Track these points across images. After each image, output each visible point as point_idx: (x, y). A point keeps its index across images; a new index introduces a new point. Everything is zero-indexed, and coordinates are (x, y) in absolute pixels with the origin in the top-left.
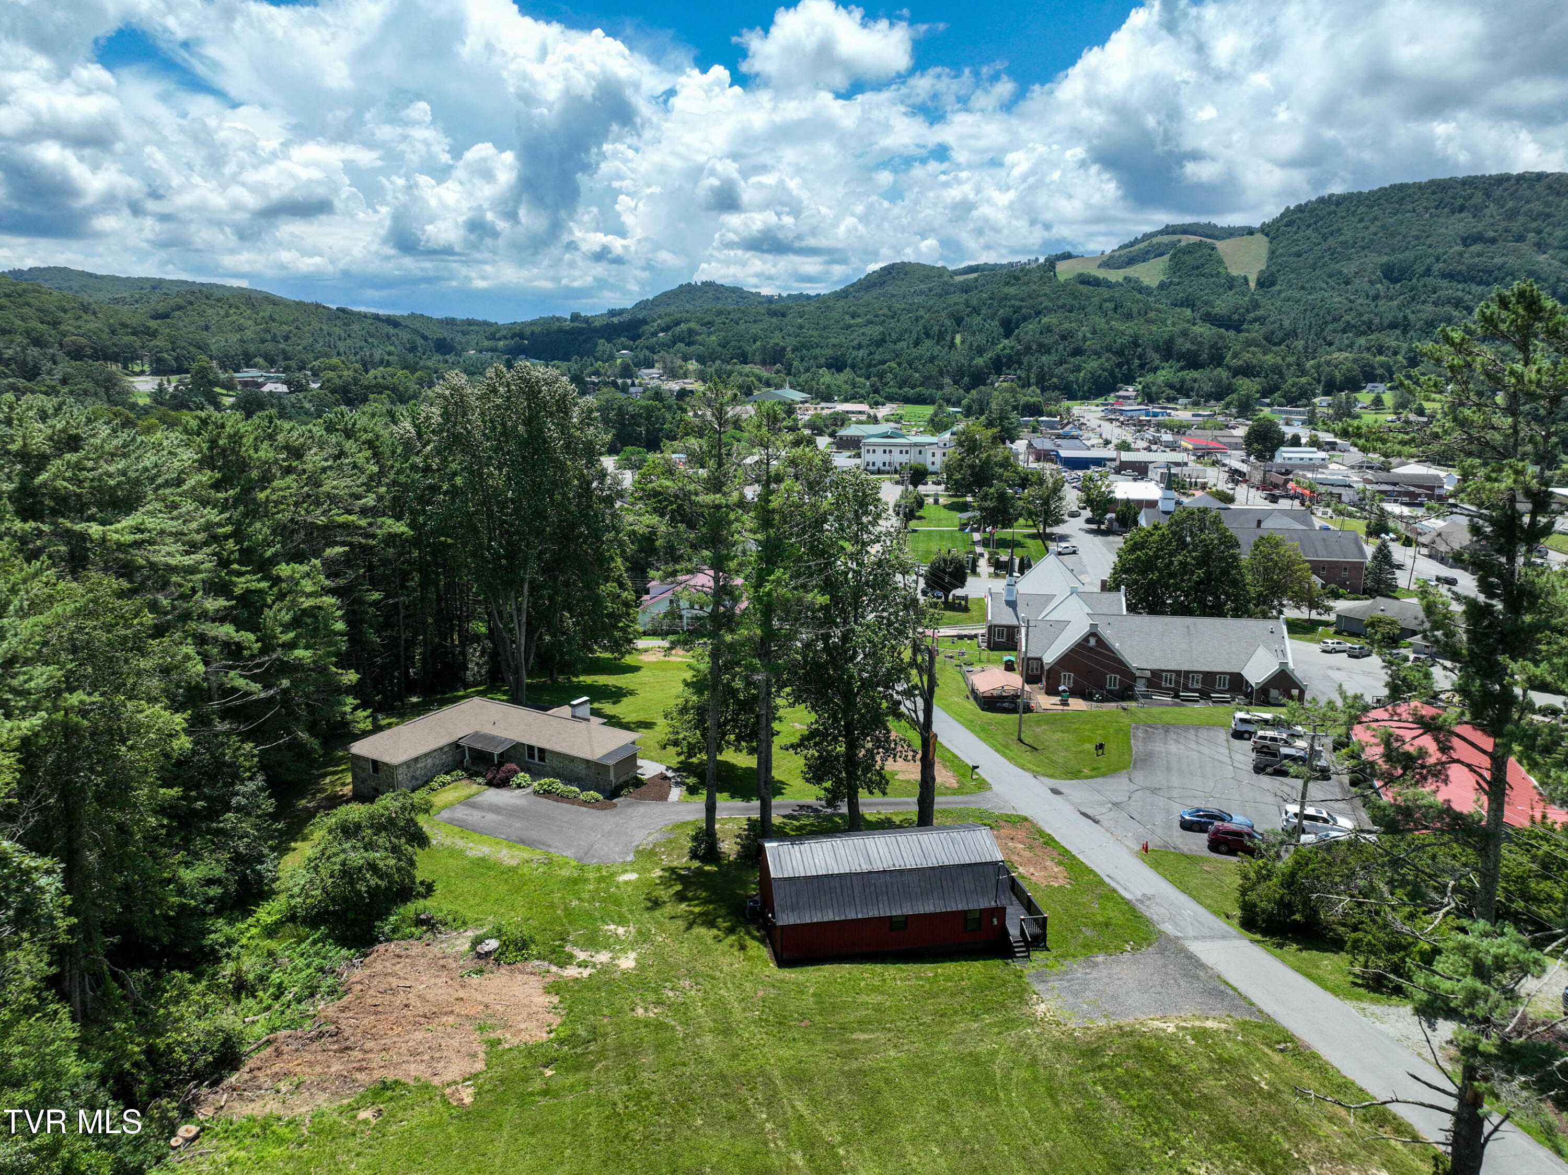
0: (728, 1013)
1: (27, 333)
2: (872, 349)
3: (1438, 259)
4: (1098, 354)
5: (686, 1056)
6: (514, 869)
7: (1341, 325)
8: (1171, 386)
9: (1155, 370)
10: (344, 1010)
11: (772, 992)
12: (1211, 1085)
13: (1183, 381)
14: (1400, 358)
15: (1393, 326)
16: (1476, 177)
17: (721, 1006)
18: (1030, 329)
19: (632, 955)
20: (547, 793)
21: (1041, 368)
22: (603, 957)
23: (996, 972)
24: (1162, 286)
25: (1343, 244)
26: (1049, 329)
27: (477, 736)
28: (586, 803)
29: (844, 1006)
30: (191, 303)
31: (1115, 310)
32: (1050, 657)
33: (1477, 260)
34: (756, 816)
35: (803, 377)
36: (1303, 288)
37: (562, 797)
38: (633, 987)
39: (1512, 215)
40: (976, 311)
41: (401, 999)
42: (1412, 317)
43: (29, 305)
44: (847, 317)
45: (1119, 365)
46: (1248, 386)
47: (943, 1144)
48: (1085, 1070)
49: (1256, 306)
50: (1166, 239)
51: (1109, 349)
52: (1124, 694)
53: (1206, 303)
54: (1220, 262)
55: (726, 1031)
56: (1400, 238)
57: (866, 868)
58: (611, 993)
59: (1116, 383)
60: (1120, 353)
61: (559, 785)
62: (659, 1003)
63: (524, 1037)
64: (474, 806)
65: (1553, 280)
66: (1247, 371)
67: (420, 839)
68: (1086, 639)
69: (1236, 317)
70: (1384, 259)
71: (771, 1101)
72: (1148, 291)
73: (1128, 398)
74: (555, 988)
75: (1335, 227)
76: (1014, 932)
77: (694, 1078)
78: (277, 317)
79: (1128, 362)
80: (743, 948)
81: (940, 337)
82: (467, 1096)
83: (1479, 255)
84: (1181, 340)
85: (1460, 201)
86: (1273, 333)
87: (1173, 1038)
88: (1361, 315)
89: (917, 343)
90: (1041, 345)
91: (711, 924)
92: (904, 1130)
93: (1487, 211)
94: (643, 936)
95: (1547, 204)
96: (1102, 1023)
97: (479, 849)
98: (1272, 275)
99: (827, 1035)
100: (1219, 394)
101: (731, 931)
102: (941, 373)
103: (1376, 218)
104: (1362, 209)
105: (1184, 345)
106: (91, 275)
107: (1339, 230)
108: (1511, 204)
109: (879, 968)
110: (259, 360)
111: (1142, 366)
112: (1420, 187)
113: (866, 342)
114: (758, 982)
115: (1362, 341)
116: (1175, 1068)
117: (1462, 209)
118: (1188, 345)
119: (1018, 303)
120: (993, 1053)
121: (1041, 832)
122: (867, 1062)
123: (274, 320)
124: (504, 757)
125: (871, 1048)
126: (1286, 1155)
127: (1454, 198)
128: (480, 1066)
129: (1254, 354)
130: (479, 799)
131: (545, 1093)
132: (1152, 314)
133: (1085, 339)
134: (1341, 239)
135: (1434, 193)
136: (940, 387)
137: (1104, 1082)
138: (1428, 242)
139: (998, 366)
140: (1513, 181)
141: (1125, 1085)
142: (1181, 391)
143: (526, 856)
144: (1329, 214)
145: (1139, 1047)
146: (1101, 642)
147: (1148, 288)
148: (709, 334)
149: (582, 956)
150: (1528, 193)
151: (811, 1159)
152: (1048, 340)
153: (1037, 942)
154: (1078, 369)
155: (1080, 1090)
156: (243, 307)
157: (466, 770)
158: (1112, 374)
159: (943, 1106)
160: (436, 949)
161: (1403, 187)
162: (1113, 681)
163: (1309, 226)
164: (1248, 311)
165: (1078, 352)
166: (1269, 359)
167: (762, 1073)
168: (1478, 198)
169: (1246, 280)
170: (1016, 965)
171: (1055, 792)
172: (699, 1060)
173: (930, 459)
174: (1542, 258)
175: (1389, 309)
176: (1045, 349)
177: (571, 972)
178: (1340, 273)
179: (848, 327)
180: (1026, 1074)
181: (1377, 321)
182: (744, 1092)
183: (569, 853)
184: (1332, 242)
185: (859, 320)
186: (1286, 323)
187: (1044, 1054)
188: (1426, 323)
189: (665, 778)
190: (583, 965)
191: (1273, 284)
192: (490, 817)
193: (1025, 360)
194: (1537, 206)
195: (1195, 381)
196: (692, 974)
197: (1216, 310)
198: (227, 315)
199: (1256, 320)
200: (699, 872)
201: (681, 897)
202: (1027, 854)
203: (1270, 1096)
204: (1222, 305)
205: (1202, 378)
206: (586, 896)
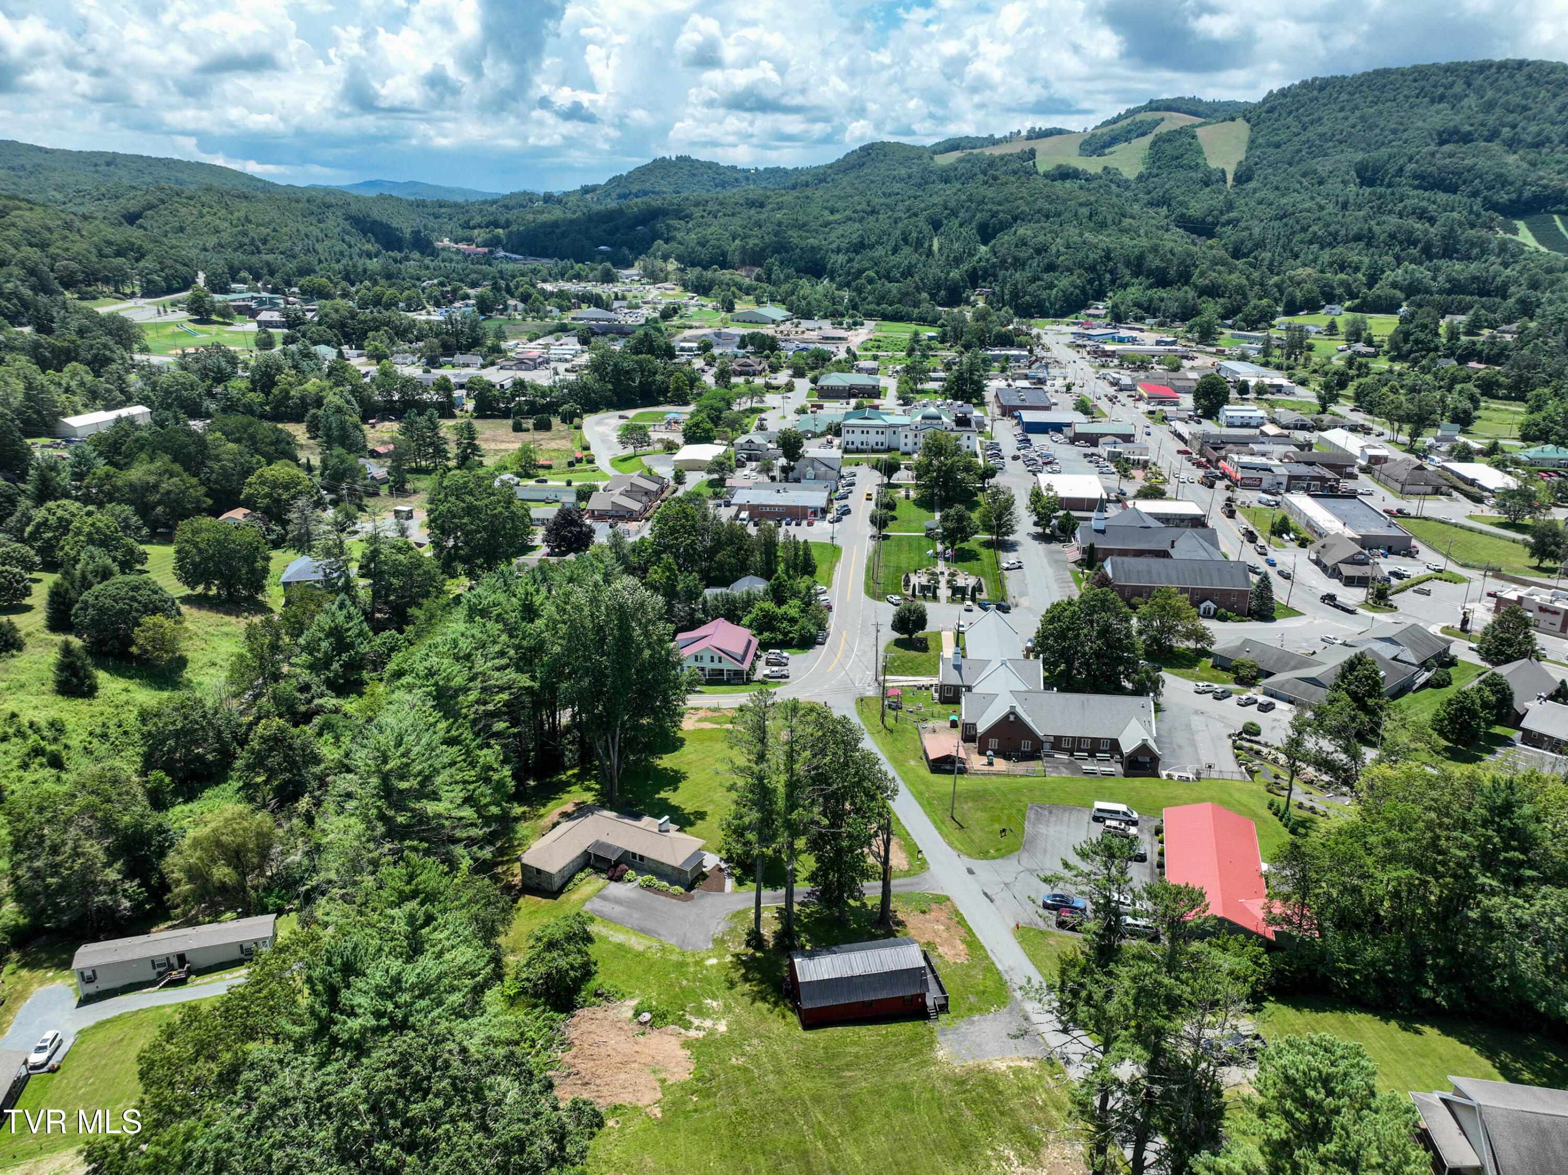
0: (779, 1061)
1: (22, 264)
2: (852, 255)
3: (1411, 159)
4: (1070, 270)
5: (761, 1088)
6: (641, 954)
7: (1308, 236)
8: (1138, 305)
9: (1125, 286)
10: (575, 1057)
11: (801, 1047)
12: (1015, 1103)
13: (1151, 300)
14: (1360, 275)
15: (1358, 238)
16: (1458, 64)
17: (774, 1056)
18: (1005, 239)
19: (724, 1022)
20: (648, 887)
21: (1015, 285)
22: (708, 1023)
23: (919, 1029)
24: (1140, 178)
25: (1321, 135)
26: (1024, 243)
27: (598, 844)
28: (674, 896)
29: (838, 1055)
30: (163, 202)
31: (1090, 217)
32: (982, 728)
33: (1448, 161)
34: (782, 904)
35: (786, 287)
36: (1277, 188)
37: (658, 891)
38: (728, 1045)
39: (1489, 107)
40: (954, 213)
41: (603, 1050)
42: (1376, 229)
43: (13, 225)
44: (826, 213)
45: (1090, 282)
46: (1211, 309)
47: (886, 1135)
48: (957, 1093)
49: (1230, 206)
50: (1150, 116)
51: (1081, 265)
52: (1033, 755)
53: (1181, 204)
54: (1200, 152)
55: (779, 1072)
56: (1377, 131)
57: (850, 974)
58: (717, 1048)
59: (1087, 300)
60: (1092, 269)
61: (655, 881)
62: (743, 1055)
63: (677, 1076)
64: (605, 898)
65: (1518, 184)
66: (1212, 291)
67: (588, 939)
68: (1007, 717)
69: (1210, 219)
70: (1359, 156)
71: (805, 1114)
72: (1125, 185)
73: (1097, 316)
74: (687, 1045)
75: (1316, 116)
76: (930, 1002)
77: (767, 1101)
78: (252, 217)
79: (1100, 278)
80: (784, 1017)
81: (919, 244)
82: (657, 1112)
83: (1451, 156)
84: (1151, 256)
85: (1441, 90)
86: (1242, 242)
87: (1003, 1074)
88: (1328, 225)
89: (895, 251)
90: (1016, 259)
91: (764, 999)
92: (869, 1128)
93: (1466, 102)
94: (728, 1009)
95: (1525, 96)
96: (971, 1063)
97: (618, 937)
98: (1249, 169)
99: (831, 1073)
100: (1186, 314)
101: (776, 1004)
102: (918, 290)
103: (1357, 107)
104: (1344, 97)
105: (1154, 262)
106: (40, 149)
107: (1320, 119)
108: (1490, 94)
109: (857, 1028)
110: (244, 274)
111: (1113, 282)
112: (1402, 73)
113: (844, 246)
114: (793, 1040)
115: (1326, 256)
116: (1000, 1093)
117: (1442, 98)
118: (1157, 262)
119: (995, 208)
120: (914, 1082)
121: (957, 913)
122: (851, 1089)
123: (250, 222)
124: (618, 863)
125: (854, 1081)
126: (1040, 1140)
127: (1435, 86)
128: (659, 1095)
129: (1220, 273)
130: (605, 892)
131: (696, 1111)
132: (1127, 222)
133: (1058, 253)
134: (1321, 130)
135: (1415, 80)
136: (916, 305)
137: (965, 1100)
138: (1405, 136)
139: (974, 279)
140: (1494, 70)
141: (975, 1102)
142: (1148, 310)
143: (648, 943)
144: (1311, 100)
145: (986, 1080)
146: (1017, 717)
147: (1127, 181)
148: (688, 231)
149: (696, 1022)
150: (1507, 83)
151: (826, 1145)
152: (1024, 254)
153: (943, 1008)
154: (1051, 286)
155: (954, 1105)
156: (216, 207)
157: (593, 867)
158: (1083, 291)
159: (887, 1115)
160: (611, 1014)
161: (1385, 72)
162: (1026, 746)
163: (1290, 113)
164: (1222, 213)
165: (1051, 268)
166: (1235, 279)
167: (800, 1098)
168: (1459, 88)
169: (1223, 172)
170: (930, 1024)
171: (970, 872)
172: (768, 1091)
173: (903, 440)
174: (1511, 159)
175: (1355, 220)
176: (1019, 264)
177: (692, 1033)
178: (1315, 172)
179: (827, 224)
180: (928, 1096)
181: (1343, 232)
182: (791, 1108)
183: (673, 941)
184: (1311, 133)
185: (837, 216)
186: (1256, 231)
187: (939, 1084)
188: (1390, 235)
189: (721, 870)
190: (698, 1028)
191: (1249, 179)
192: (618, 909)
193: (1001, 274)
194: (1515, 99)
195: (1162, 300)
196: (758, 1036)
197: (1191, 212)
198: (201, 215)
199: (1229, 222)
200: (753, 958)
201: (746, 979)
202: (945, 935)
203: (1041, 1109)
204: (1196, 207)
205: (1169, 297)
206: (690, 977)
